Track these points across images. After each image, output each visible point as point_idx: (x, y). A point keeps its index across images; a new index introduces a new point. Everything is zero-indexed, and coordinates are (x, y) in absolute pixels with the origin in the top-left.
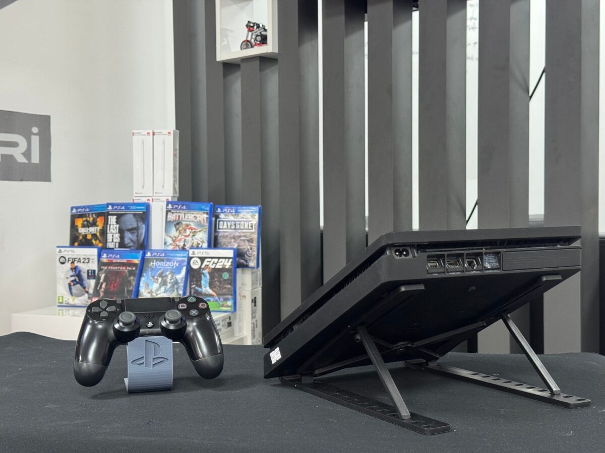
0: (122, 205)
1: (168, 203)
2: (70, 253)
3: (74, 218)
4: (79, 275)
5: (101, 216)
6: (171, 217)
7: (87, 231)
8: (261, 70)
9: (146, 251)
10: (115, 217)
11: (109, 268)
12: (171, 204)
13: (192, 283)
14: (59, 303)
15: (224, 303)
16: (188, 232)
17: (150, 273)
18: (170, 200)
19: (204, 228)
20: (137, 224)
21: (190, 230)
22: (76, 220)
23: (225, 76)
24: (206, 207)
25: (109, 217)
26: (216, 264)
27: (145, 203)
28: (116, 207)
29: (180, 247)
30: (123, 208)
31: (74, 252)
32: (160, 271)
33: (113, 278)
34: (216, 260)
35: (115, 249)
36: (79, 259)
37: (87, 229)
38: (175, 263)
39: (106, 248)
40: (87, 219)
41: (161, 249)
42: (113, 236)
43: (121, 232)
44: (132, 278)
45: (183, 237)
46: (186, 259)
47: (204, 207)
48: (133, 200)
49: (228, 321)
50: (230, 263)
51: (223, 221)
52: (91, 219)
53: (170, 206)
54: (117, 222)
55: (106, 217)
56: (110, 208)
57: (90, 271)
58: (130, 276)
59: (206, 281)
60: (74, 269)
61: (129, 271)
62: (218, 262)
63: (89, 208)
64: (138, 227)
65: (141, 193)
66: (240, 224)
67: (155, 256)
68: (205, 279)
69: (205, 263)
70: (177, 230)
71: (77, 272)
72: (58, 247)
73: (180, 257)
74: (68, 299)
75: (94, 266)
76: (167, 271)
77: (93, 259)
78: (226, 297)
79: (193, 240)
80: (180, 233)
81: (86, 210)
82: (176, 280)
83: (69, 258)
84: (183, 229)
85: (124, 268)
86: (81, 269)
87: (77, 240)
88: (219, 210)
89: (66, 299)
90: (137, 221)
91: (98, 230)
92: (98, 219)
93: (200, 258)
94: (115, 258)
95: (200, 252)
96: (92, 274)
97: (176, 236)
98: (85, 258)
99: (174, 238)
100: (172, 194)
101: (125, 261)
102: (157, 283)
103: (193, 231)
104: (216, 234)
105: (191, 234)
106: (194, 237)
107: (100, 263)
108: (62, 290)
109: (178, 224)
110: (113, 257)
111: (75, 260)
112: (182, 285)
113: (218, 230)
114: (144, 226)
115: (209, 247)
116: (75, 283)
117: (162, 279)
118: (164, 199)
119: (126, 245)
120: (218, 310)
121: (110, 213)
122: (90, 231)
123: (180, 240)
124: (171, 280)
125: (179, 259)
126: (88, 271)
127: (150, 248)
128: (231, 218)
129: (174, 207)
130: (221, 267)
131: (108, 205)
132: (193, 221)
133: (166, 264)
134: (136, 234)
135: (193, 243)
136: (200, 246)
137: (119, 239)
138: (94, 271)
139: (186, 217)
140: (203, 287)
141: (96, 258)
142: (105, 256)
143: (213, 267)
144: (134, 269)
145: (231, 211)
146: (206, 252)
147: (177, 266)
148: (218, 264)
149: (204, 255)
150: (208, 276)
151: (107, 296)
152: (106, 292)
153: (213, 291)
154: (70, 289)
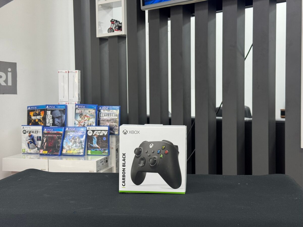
0: (53, 106)
2: (28, 128)
3: (29, 112)
5: (43, 111)
6: (78, 111)
7: (36, 118)
8: (118, 42)
9: (66, 127)
10: (50, 111)
11: (48, 135)
12: (78, 105)
13: (89, 142)
14: (23, 152)
15: (104, 151)
16: (86, 118)
17: (68, 138)
18: (77, 103)
19: (94, 117)
20: (61, 115)
21: (87, 118)
22: (30, 112)
23: (100, 44)
24: (95, 107)
25: (47, 111)
26: (100, 133)
27: (64, 105)
28: (51, 107)
29: (82, 125)
30: (54, 107)
31: (30, 128)
32: (73, 137)
33: (50, 140)
34: (100, 132)
35: (50, 126)
36: (33, 131)
37: (36, 117)
39: (46, 126)
40: (35, 112)
41: (72, 126)
42: (49, 120)
43: (53, 118)
44: (59, 140)
45: (83, 121)
46: (85, 131)
47: (93, 107)
48: (59, 103)
49: (106, 159)
50: (106, 133)
51: (103, 113)
52: (38, 112)
53: (77, 106)
54: (51, 114)
55: (45, 111)
56: (47, 107)
57: (38, 137)
58: (58, 139)
59: (95, 141)
60: (31, 136)
61: (58, 137)
62: (101, 132)
63: (37, 107)
64: (61, 116)
65: (63, 100)
66: (110, 115)
67: (70, 130)
68: (95, 140)
69: (95, 133)
70: (80, 117)
71: (32, 138)
72: (22, 126)
74: (28, 150)
75: (40, 134)
76: (76, 137)
77: (40, 131)
78: (105, 148)
79: (88, 122)
80: (82, 119)
81: (35, 108)
82: (81, 140)
83: (28, 131)
84: (83, 117)
85: (55, 136)
86: (34, 136)
87: (31, 122)
88: (100, 108)
89: (27, 150)
90: (61, 113)
91: (41, 117)
92: (41, 112)
93: (92, 130)
94: (50, 131)
95: (92, 128)
96: (39, 138)
97: (80, 120)
98: (36, 131)
99: (79, 121)
100: (78, 101)
101: (55, 132)
102: (72, 142)
103: (88, 118)
104: (99, 119)
105: (88, 119)
106: (89, 121)
107: (43, 133)
108: (24, 146)
110: (50, 130)
111: (31, 132)
112: (83, 143)
113: (100, 117)
114: (64, 116)
115: (96, 125)
116: (31, 142)
117: (74, 141)
118: (74, 103)
119: (56, 124)
120: (101, 155)
121: (48, 109)
122: (37, 118)
123: (82, 122)
124: (78, 141)
125: (82, 131)
126: (37, 137)
127: (67, 126)
128: (106, 112)
129: (79, 107)
130: (102, 135)
131: (46, 105)
132: (88, 113)
133: (76, 133)
134: (61, 119)
135: (88, 124)
136: (92, 125)
137: (52, 122)
138: (40, 137)
139: (85, 111)
140: (94, 144)
141: (41, 131)
142: (46, 130)
143: (98, 134)
144: (60, 136)
145: (106, 109)
146: (95, 128)
147: (81, 134)
148: (101, 133)
149: (94, 129)
150: (96, 139)
151: (48, 149)
152: (47, 147)
153: (99, 146)
154: (29, 146)
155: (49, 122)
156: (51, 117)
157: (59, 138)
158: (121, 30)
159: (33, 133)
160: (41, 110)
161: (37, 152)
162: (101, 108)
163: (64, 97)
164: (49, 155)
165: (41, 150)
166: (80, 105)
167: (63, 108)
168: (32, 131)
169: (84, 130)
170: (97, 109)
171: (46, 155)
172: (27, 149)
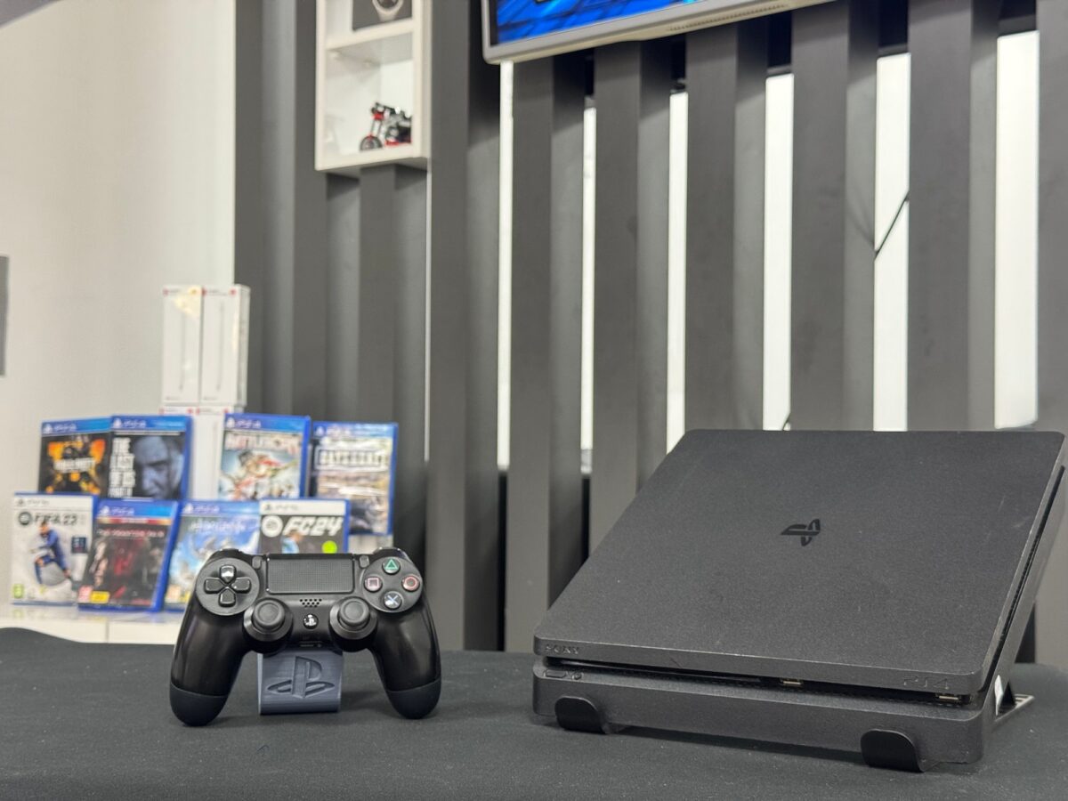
0: (140, 419)
1: (227, 416)
2: (40, 505)
4: (55, 546)
6: (233, 442)
8: (398, 187)
9: (184, 503)
11: (114, 533)
12: (233, 418)
14: (16, 597)
16: (263, 469)
18: (231, 410)
19: (293, 461)
20: (169, 453)
21: (268, 466)
23: (330, 195)
27: (183, 417)
28: (128, 423)
29: (248, 495)
30: (143, 424)
31: (46, 503)
32: (209, 540)
33: (122, 551)
35: (125, 499)
36: (58, 516)
39: (107, 497)
40: (71, 445)
41: (211, 499)
42: (122, 475)
43: (138, 468)
44: (157, 552)
45: (253, 478)
48: (162, 410)
51: (328, 451)
52: (80, 444)
53: (231, 423)
54: (131, 451)
55: (109, 442)
56: (118, 424)
58: (153, 548)
60: (47, 535)
61: (152, 539)
63: (77, 426)
64: (169, 459)
65: (178, 399)
66: (358, 457)
67: (200, 512)
70: (243, 464)
71: (52, 541)
72: (17, 494)
73: (246, 514)
74: (33, 590)
75: (85, 530)
76: (223, 540)
77: (83, 517)
79: (271, 483)
80: (248, 471)
81: (70, 429)
83: (37, 515)
84: (254, 463)
85: (141, 534)
86: (60, 535)
88: (320, 431)
89: (30, 591)
90: (169, 449)
91: (93, 465)
93: (281, 517)
94: (124, 515)
95: (282, 506)
96: (79, 546)
97: (241, 476)
98: (68, 516)
99: (237, 480)
101: (143, 520)
103: (272, 467)
104: (314, 474)
105: (270, 473)
106: (274, 480)
107: (96, 525)
108: (22, 574)
109: (244, 454)
110: (122, 513)
113: (318, 467)
114: (181, 458)
115: (302, 496)
116: (47, 560)
118: (220, 409)
119: (146, 491)
121: (118, 434)
123: (248, 484)
125: (246, 517)
126: (73, 539)
127: (189, 498)
128: (342, 445)
129: (239, 425)
133: (221, 526)
134: (164, 473)
135: (271, 490)
136: (284, 494)
137: (133, 480)
138: (84, 540)
139: (261, 442)
141: (89, 515)
142: (106, 511)
144: (161, 534)
150: (295, 548)
151: (109, 584)
152: (108, 577)
154: (38, 572)
155: (121, 481)
157: (156, 543)
158: (409, 141)
159: (59, 522)
161: (69, 596)
162: (325, 429)
163: (181, 387)
164: (114, 609)
165: (84, 590)
166: (242, 419)
167: (175, 427)
168: (55, 513)
169: (253, 514)
170: (306, 434)
171: (104, 608)
172: (32, 587)
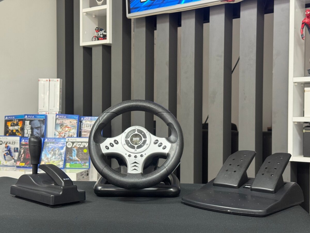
0: (32, 115)
1: (57, 115)
2: (5, 139)
3: (6, 121)
4: (9, 150)
5: (22, 121)
6: (58, 122)
7: (13, 128)
9: (45, 138)
10: (29, 121)
11: (26, 147)
12: (58, 115)
13: (67, 155)
15: (84, 164)
17: (47, 149)
18: (58, 113)
19: (75, 127)
20: (41, 125)
21: (68, 128)
22: (8, 122)
24: (76, 117)
25: (26, 121)
28: (30, 116)
29: (63, 136)
30: (33, 117)
31: (7, 139)
32: (52, 148)
33: (28, 152)
34: (80, 143)
37: (13, 127)
38: (60, 144)
39: (24, 137)
41: (52, 137)
43: (32, 129)
45: (64, 131)
47: (75, 117)
48: (38, 113)
49: (87, 173)
50: (87, 145)
51: (84, 124)
52: (16, 122)
53: (58, 116)
54: (30, 124)
55: (24, 121)
56: (26, 117)
57: (15, 148)
59: (75, 154)
60: (7, 147)
63: (15, 117)
65: (43, 110)
67: (50, 141)
68: (74, 152)
70: (61, 128)
71: (9, 149)
73: (62, 141)
75: (18, 146)
76: (56, 149)
77: (17, 142)
78: (85, 161)
79: (69, 133)
80: (63, 130)
81: (13, 118)
82: (61, 152)
84: (64, 127)
86: (11, 147)
87: (7, 133)
90: (41, 123)
91: (19, 128)
92: (19, 122)
95: (72, 139)
96: (16, 150)
97: (61, 131)
98: (13, 142)
100: (58, 110)
102: (51, 154)
103: (69, 129)
104: (81, 130)
105: (68, 130)
106: (70, 132)
107: (21, 145)
108: (0, 158)
109: (62, 125)
111: (7, 143)
112: (63, 155)
113: (81, 128)
114: (44, 126)
116: (7, 154)
117: (54, 153)
118: (55, 113)
120: (82, 168)
121: (26, 119)
122: (15, 128)
123: (62, 133)
124: (58, 152)
125: (62, 142)
126: (14, 148)
128: (88, 122)
129: (60, 117)
130: (83, 147)
131: (25, 115)
133: (55, 145)
134: (40, 130)
135: (69, 135)
136: (73, 136)
137: (31, 132)
138: (18, 148)
139: (66, 122)
140: (73, 157)
141: (19, 142)
142: (23, 140)
143: (79, 146)
145: (88, 119)
146: (75, 139)
147: (61, 146)
148: (81, 145)
149: (74, 141)
150: (76, 151)
151: (25, 161)
152: (24, 159)
153: (79, 158)
154: (5, 157)
155: (27, 132)
156: (29, 127)
158: (106, 39)
159: (10, 144)
160: (19, 120)
161: (14, 164)
162: (83, 118)
163: (44, 107)
164: (26, 167)
165: (18, 162)
166: (61, 115)
167: (42, 118)
168: (9, 141)
169: (64, 141)
170: (78, 119)
171: (23, 167)
172: (3, 161)
